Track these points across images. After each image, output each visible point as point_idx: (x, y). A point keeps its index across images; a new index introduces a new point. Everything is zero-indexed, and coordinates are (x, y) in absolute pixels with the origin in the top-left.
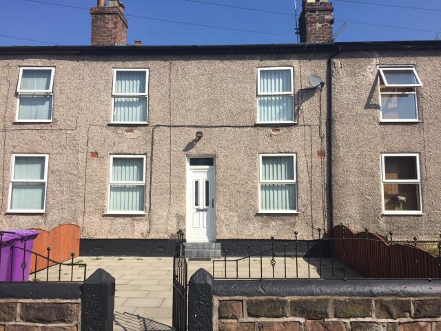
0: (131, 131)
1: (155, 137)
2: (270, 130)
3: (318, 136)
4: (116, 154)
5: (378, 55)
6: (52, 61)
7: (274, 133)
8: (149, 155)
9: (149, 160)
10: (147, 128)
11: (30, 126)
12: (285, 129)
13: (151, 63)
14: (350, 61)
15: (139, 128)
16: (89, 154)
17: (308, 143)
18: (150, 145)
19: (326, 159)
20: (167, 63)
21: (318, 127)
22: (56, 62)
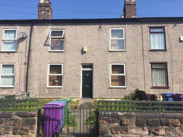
2: (6, 54)
3: (25, 56)
5: (51, 25)
7: (8, 55)
12: (12, 54)
14: (40, 27)
17: (20, 59)
19: (27, 66)
21: (25, 53)
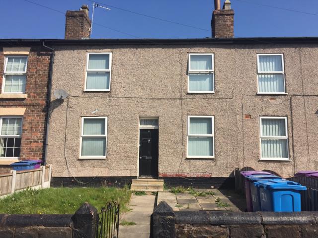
0: (274, 99)
1: (293, 104)
4: (264, 116)
6: (212, 49)
8: (289, 117)
9: (290, 120)
10: (286, 97)
11: (198, 96)
13: (284, 50)
15: (280, 97)
16: (244, 116)
18: (289, 109)
20: (297, 49)
22: (214, 50)
